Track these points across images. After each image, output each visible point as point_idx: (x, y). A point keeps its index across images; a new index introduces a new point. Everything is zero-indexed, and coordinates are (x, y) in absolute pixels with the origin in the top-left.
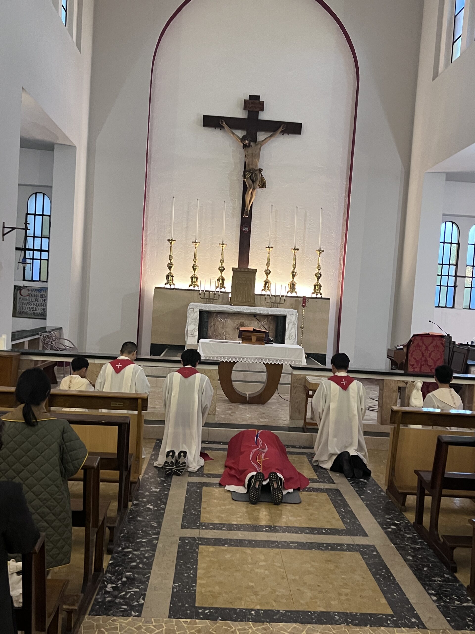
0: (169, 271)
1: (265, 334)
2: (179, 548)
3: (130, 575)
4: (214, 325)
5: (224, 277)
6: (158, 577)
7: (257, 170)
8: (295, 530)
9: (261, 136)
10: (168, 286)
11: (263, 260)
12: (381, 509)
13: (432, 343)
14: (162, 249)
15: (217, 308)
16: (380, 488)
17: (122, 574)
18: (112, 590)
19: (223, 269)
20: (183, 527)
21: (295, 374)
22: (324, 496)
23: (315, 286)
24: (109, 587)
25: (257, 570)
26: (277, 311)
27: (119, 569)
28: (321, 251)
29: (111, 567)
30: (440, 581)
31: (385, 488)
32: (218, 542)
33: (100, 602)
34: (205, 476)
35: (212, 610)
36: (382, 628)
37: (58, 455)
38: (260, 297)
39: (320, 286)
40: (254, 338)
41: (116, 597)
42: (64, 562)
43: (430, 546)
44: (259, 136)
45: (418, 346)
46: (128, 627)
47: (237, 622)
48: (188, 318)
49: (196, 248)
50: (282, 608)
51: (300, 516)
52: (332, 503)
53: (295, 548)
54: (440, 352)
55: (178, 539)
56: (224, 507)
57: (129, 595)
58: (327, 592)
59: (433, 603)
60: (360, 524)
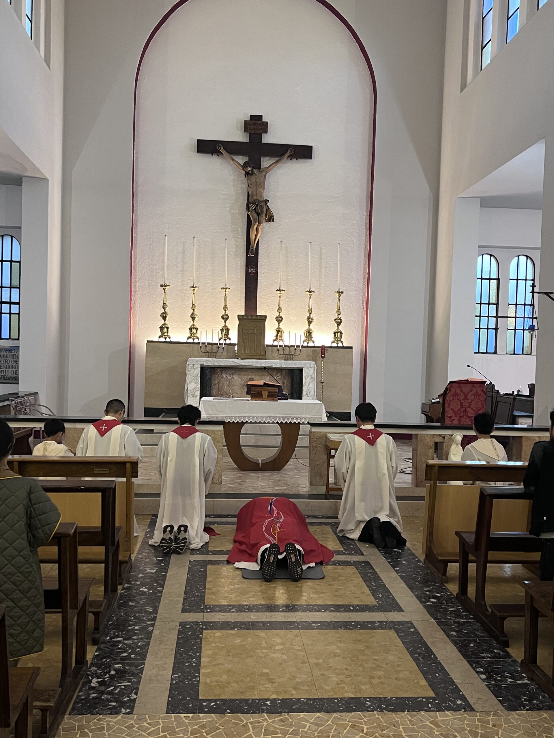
0: (163, 322)
1: (277, 388)
2: (178, 635)
3: (120, 667)
4: (218, 383)
5: (229, 327)
6: (153, 668)
7: (262, 202)
8: (317, 608)
9: (266, 162)
10: (162, 339)
11: (274, 306)
12: (418, 581)
13: (471, 391)
14: (154, 296)
15: (222, 362)
16: (417, 557)
17: (110, 666)
18: (98, 685)
19: (227, 317)
20: (184, 610)
21: (314, 432)
22: (351, 570)
23: (335, 333)
24: (94, 682)
25: (273, 655)
26: (292, 364)
27: (106, 661)
28: (340, 293)
29: (97, 660)
30: (489, 657)
31: (422, 558)
32: (226, 626)
33: (83, 699)
34: (210, 553)
35: (218, 703)
36: (423, 713)
37: (24, 519)
38: (272, 348)
39: (341, 333)
40: (265, 394)
41: (102, 693)
42: (35, 650)
43: (477, 619)
44: (263, 162)
45: (456, 394)
46: (117, 726)
47: (249, 715)
48: (187, 376)
49: (194, 294)
50: (303, 697)
51: (323, 593)
52: (361, 576)
53: (318, 628)
54: (481, 401)
55: (178, 624)
56: (233, 587)
57: (118, 689)
58: (356, 675)
59: (482, 682)
60: (394, 598)
